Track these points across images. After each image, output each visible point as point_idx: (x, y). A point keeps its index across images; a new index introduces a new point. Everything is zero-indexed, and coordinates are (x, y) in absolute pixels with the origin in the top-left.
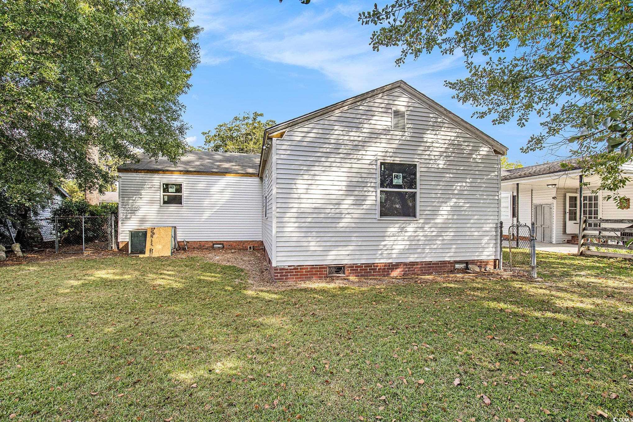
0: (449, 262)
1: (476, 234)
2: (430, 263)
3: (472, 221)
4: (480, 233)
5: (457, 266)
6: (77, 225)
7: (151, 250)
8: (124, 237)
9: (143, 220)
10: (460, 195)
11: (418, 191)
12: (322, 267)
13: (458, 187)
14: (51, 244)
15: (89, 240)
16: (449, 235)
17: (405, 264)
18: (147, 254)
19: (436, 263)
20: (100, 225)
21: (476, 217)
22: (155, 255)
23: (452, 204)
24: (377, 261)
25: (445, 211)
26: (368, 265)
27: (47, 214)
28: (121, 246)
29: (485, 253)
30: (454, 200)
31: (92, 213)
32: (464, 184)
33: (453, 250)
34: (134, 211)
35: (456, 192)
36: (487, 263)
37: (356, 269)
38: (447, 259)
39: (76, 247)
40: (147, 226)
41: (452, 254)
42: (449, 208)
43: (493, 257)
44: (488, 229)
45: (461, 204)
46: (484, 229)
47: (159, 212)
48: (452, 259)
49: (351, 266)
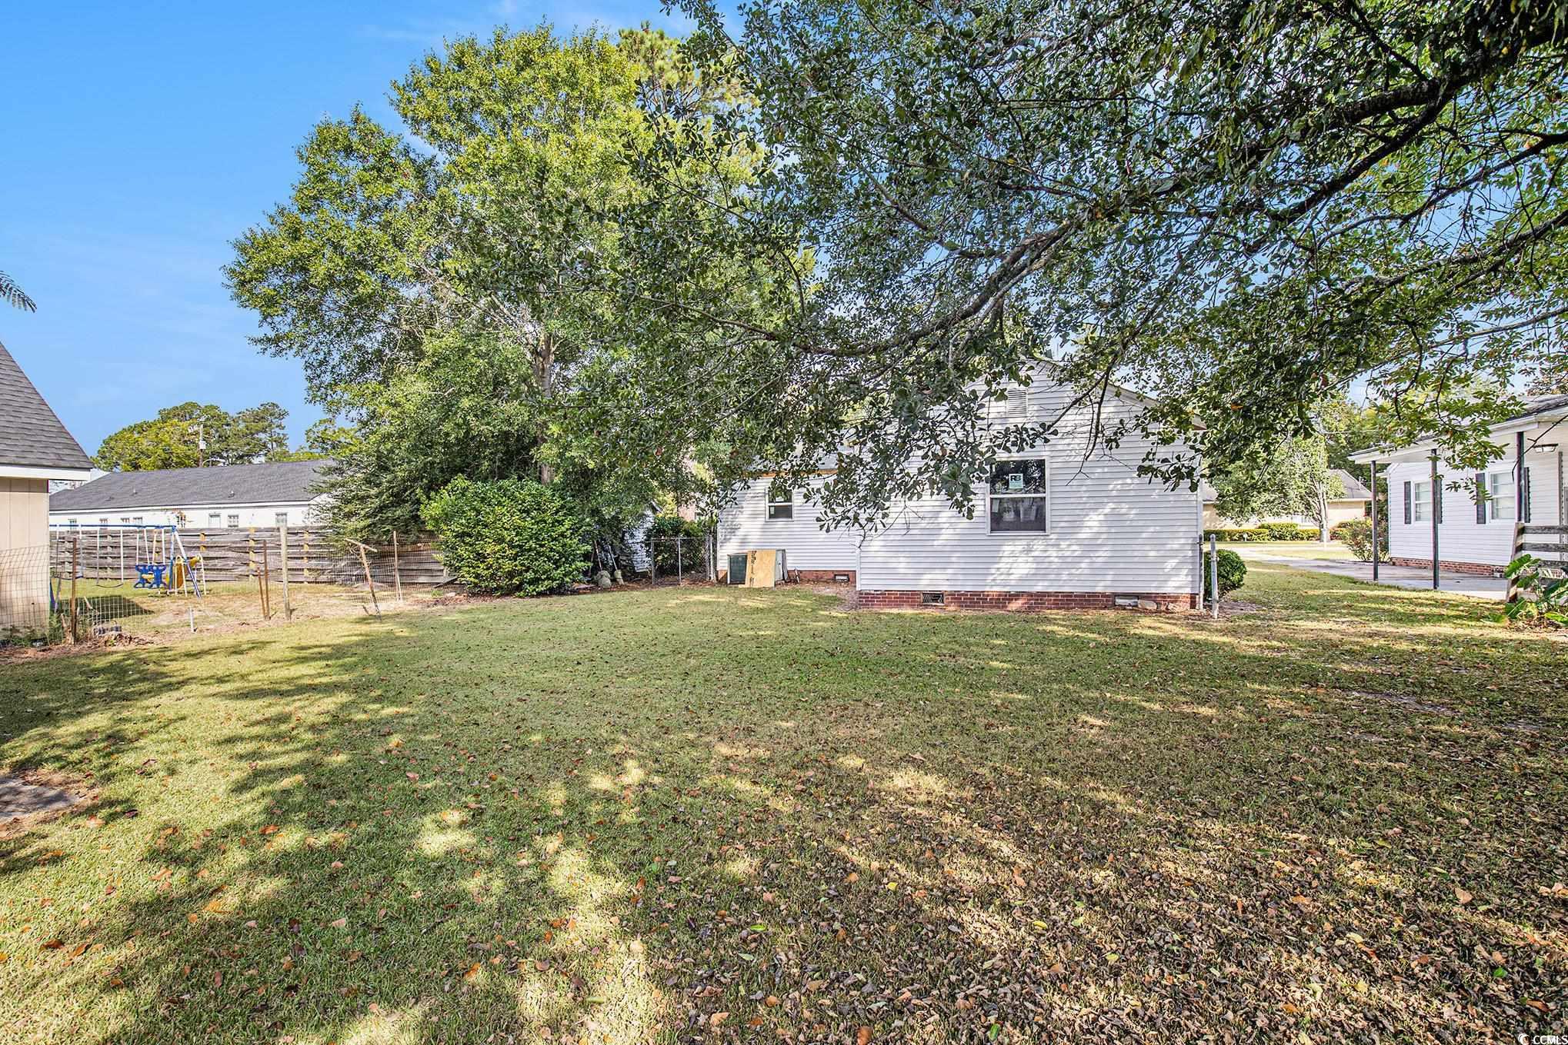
0: (1104, 595)
1: (1152, 554)
2: (1069, 595)
3: (1144, 535)
4: (1162, 553)
5: (1119, 601)
6: (671, 549)
7: (751, 580)
8: (723, 566)
9: (744, 542)
10: (1119, 499)
11: (1047, 495)
12: (914, 593)
13: (1115, 486)
14: (644, 575)
15: (686, 569)
16: (1103, 554)
17: (1030, 595)
18: (747, 585)
19: (1082, 595)
20: (698, 550)
21: (1152, 529)
22: (756, 585)
23: (1107, 511)
24: (987, 589)
25: (1094, 521)
26: (974, 594)
27: (640, 536)
28: (720, 576)
29: (1170, 584)
30: (1112, 505)
31: (687, 534)
32: (1129, 481)
33: (1109, 578)
34: (733, 530)
35: (1114, 493)
36: (1175, 599)
37: (959, 598)
38: (1099, 589)
39: (671, 578)
40: (747, 549)
41: (1108, 583)
42: (1102, 518)
43: (1188, 590)
44: (1176, 547)
45: (1123, 511)
46: (1168, 547)
47: (764, 530)
48: (1109, 591)
49: (952, 594)
